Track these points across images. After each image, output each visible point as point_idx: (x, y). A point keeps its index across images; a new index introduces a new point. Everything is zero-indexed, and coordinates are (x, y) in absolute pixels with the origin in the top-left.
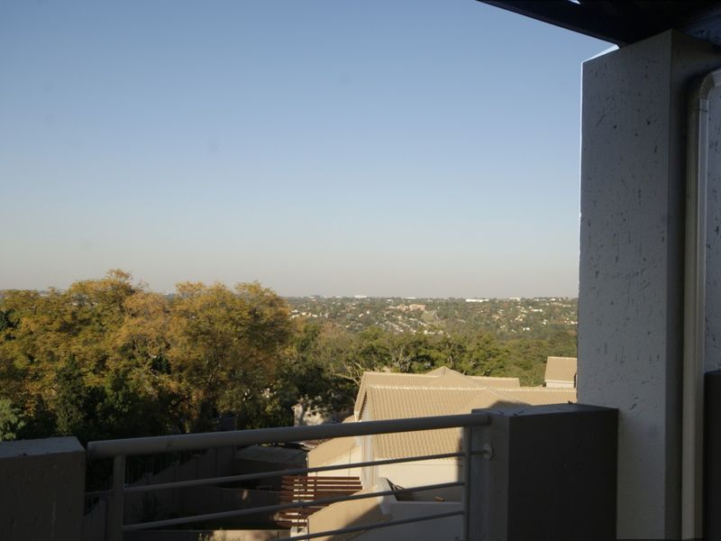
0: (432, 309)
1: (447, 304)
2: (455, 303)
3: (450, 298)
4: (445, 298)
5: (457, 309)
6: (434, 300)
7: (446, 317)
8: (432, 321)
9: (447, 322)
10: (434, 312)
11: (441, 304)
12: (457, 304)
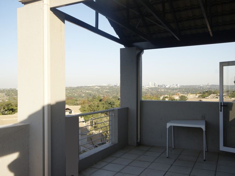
0: (3, 93)
1: (9, 91)
2: (12, 90)
3: (10, 89)
4: (8, 89)
5: (13, 92)
6: (4, 89)
7: (9, 95)
8: (3, 97)
9: (9, 97)
10: (4, 94)
11: (6, 91)
12: (13, 91)
